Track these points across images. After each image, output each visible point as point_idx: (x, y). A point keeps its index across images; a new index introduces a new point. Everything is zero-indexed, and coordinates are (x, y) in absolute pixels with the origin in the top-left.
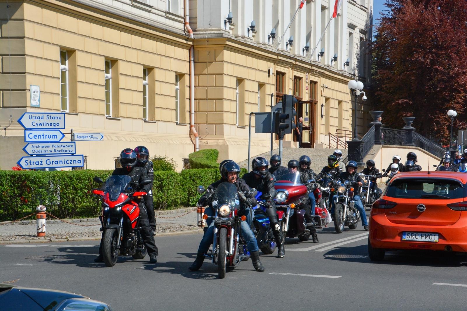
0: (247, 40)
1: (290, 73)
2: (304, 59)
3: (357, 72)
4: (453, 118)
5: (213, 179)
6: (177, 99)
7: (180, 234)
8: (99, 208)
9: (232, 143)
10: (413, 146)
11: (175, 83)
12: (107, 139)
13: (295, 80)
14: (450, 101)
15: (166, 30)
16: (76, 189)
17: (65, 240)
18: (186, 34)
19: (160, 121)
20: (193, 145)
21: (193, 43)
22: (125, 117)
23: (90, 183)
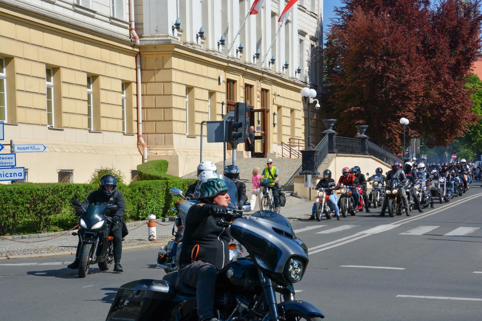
0: (196, 46)
1: (241, 81)
2: (255, 66)
3: (308, 80)
4: (406, 126)
5: (163, 191)
6: (123, 108)
7: (131, 249)
8: (42, 223)
9: (183, 154)
10: (366, 154)
11: (121, 91)
12: (49, 151)
13: (247, 88)
14: (402, 110)
15: (111, 36)
16: (16, 204)
17: (6, 258)
18: (132, 41)
19: (106, 131)
20: (142, 156)
21: (139, 50)
22: (68, 127)
23: (32, 197)
